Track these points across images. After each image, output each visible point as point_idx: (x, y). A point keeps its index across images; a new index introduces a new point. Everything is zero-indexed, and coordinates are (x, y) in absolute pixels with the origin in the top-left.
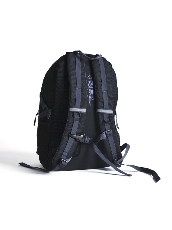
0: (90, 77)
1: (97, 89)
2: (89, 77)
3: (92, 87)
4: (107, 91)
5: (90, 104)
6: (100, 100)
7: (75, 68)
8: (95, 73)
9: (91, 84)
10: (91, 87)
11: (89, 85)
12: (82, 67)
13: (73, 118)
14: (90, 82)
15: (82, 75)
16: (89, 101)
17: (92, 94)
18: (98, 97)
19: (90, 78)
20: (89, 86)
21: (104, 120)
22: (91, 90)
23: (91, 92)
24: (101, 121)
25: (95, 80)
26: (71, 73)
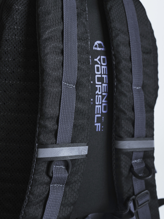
0: (100, 45)
1: (120, 81)
2: (96, 46)
3: (104, 76)
4: (144, 87)
5: (98, 125)
6: (125, 113)
7: (60, 16)
8: (114, 35)
9: (101, 65)
10: (101, 74)
11: (98, 68)
12: (79, 15)
13: (46, 179)
14: (100, 60)
15: (79, 39)
16: (96, 116)
17: (103, 97)
18: (121, 106)
19: (99, 49)
20: (98, 71)
21: (131, 167)
22: (103, 83)
23: (101, 88)
24: (125, 171)
25: (114, 55)
26: (46, 35)
